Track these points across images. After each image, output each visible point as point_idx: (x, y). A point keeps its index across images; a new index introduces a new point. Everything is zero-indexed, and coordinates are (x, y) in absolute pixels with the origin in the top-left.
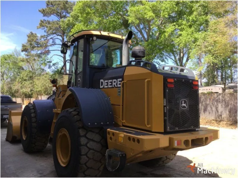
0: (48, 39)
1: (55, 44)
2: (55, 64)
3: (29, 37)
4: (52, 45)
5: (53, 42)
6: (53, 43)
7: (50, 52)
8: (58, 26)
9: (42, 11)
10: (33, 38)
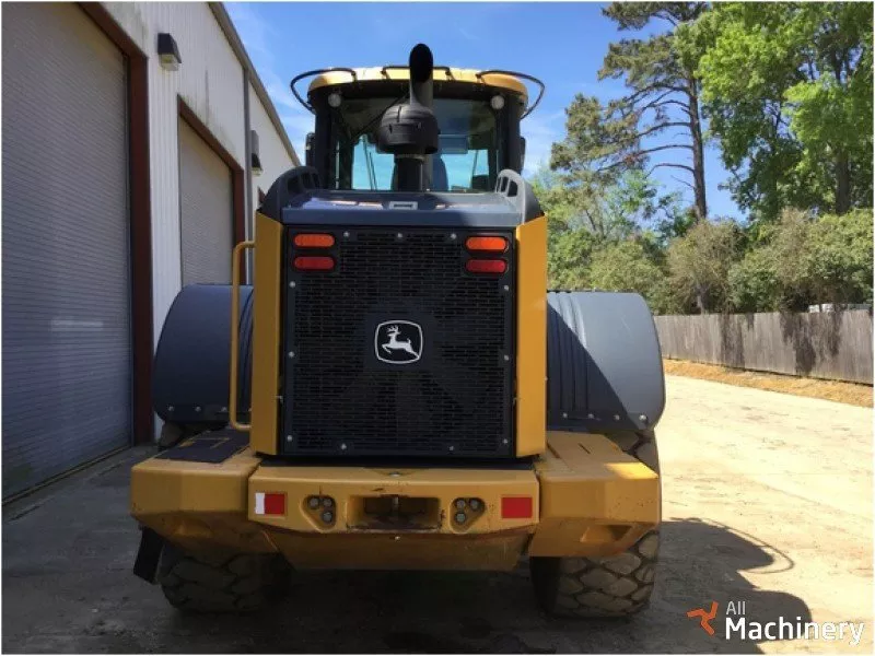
0: (635, 110)
1: (667, 124)
2: (668, 198)
3: (571, 115)
4: (655, 128)
5: (658, 118)
6: (659, 123)
7: (647, 158)
8: (666, 54)
9: (614, 10)
10: (582, 116)
